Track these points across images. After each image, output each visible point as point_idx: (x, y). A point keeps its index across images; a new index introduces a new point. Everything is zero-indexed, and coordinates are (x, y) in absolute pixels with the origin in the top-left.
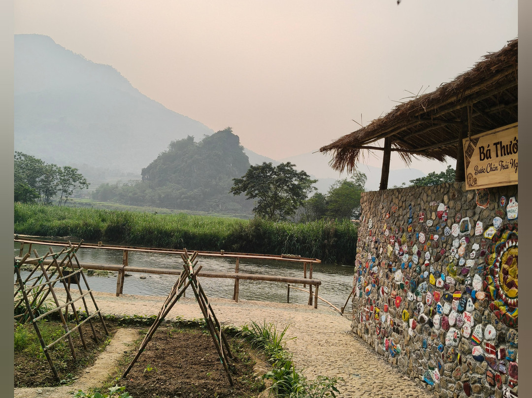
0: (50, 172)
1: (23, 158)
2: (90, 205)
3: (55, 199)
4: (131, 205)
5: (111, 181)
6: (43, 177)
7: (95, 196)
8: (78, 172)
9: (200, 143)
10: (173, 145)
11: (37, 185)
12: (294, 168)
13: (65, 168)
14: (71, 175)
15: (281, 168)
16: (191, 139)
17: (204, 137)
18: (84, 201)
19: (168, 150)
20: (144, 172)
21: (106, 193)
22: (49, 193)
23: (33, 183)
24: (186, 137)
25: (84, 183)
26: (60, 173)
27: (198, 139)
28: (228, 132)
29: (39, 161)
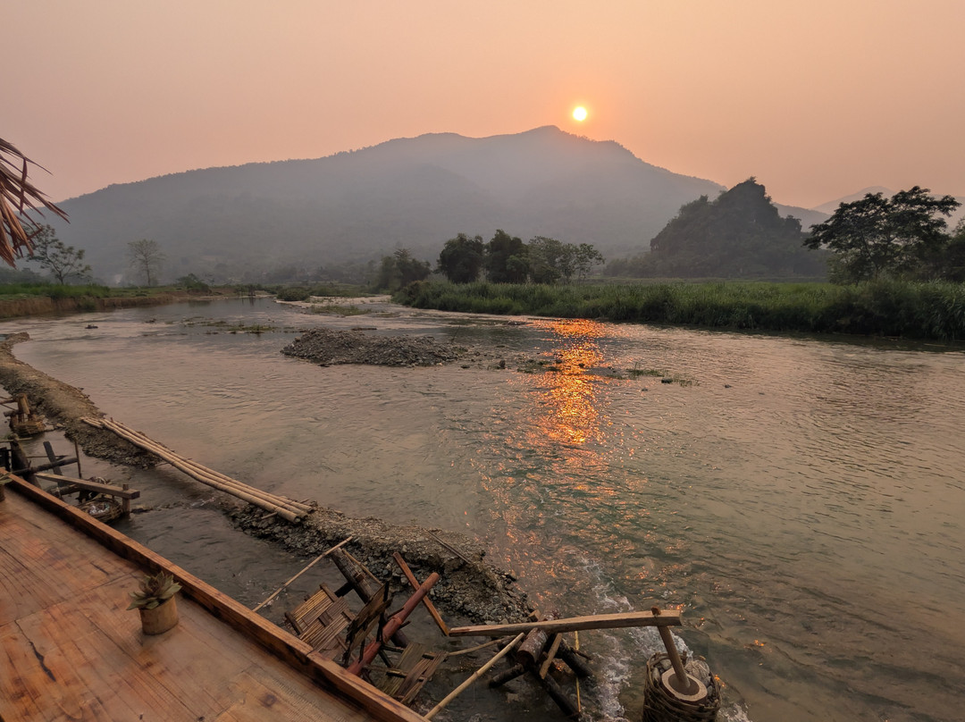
0: (567, 252)
1: (542, 241)
2: (602, 281)
3: (574, 277)
4: (641, 277)
5: (620, 256)
6: (562, 257)
7: (606, 273)
8: (594, 249)
9: (715, 202)
10: (684, 209)
11: (557, 265)
12: (928, 194)
13: (581, 246)
14: (588, 252)
15: (902, 198)
16: (704, 199)
17: (720, 194)
18: (596, 278)
19: (678, 215)
20: (653, 242)
21: (617, 268)
22: (568, 272)
23: (552, 263)
24: (698, 198)
25: (600, 259)
26: (577, 251)
27: (713, 197)
28: (751, 183)
29: (556, 242)
